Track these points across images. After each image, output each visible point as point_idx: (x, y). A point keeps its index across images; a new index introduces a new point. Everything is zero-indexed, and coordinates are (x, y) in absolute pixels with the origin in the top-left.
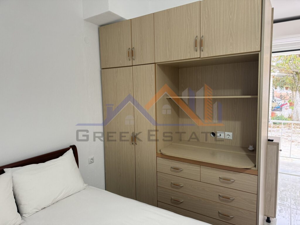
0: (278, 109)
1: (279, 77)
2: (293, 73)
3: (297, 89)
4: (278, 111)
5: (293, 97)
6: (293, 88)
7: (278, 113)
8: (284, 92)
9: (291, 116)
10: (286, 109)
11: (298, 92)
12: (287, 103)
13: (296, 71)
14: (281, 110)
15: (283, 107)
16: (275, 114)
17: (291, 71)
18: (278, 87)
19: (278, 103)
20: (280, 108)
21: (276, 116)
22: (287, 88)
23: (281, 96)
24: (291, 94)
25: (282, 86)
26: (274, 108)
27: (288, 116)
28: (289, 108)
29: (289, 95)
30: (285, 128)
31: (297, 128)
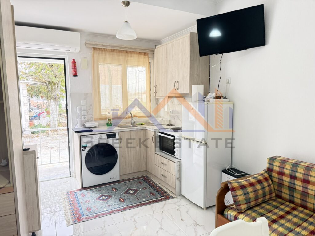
0: (36, 118)
1: (33, 85)
2: (46, 82)
3: (51, 97)
4: (36, 120)
5: (49, 105)
6: (48, 97)
7: (36, 122)
8: (40, 101)
9: (49, 124)
10: (44, 117)
11: (52, 100)
12: (44, 112)
13: (49, 80)
14: (39, 119)
15: (40, 115)
16: (33, 123)
17: (44, 80)
18: (34, 96)
19: (36, 112)
20: (37, 117)
21: (35, 125)
22: (42, 97)
23: (38, 105)
24: (47, 103)
25: (37, 95)
26: (32, 117)
27: (46, 124)
28: (47, 116)
29: (46, 104)
30: (45, 136)
31: (55, 134)
